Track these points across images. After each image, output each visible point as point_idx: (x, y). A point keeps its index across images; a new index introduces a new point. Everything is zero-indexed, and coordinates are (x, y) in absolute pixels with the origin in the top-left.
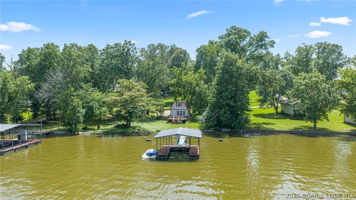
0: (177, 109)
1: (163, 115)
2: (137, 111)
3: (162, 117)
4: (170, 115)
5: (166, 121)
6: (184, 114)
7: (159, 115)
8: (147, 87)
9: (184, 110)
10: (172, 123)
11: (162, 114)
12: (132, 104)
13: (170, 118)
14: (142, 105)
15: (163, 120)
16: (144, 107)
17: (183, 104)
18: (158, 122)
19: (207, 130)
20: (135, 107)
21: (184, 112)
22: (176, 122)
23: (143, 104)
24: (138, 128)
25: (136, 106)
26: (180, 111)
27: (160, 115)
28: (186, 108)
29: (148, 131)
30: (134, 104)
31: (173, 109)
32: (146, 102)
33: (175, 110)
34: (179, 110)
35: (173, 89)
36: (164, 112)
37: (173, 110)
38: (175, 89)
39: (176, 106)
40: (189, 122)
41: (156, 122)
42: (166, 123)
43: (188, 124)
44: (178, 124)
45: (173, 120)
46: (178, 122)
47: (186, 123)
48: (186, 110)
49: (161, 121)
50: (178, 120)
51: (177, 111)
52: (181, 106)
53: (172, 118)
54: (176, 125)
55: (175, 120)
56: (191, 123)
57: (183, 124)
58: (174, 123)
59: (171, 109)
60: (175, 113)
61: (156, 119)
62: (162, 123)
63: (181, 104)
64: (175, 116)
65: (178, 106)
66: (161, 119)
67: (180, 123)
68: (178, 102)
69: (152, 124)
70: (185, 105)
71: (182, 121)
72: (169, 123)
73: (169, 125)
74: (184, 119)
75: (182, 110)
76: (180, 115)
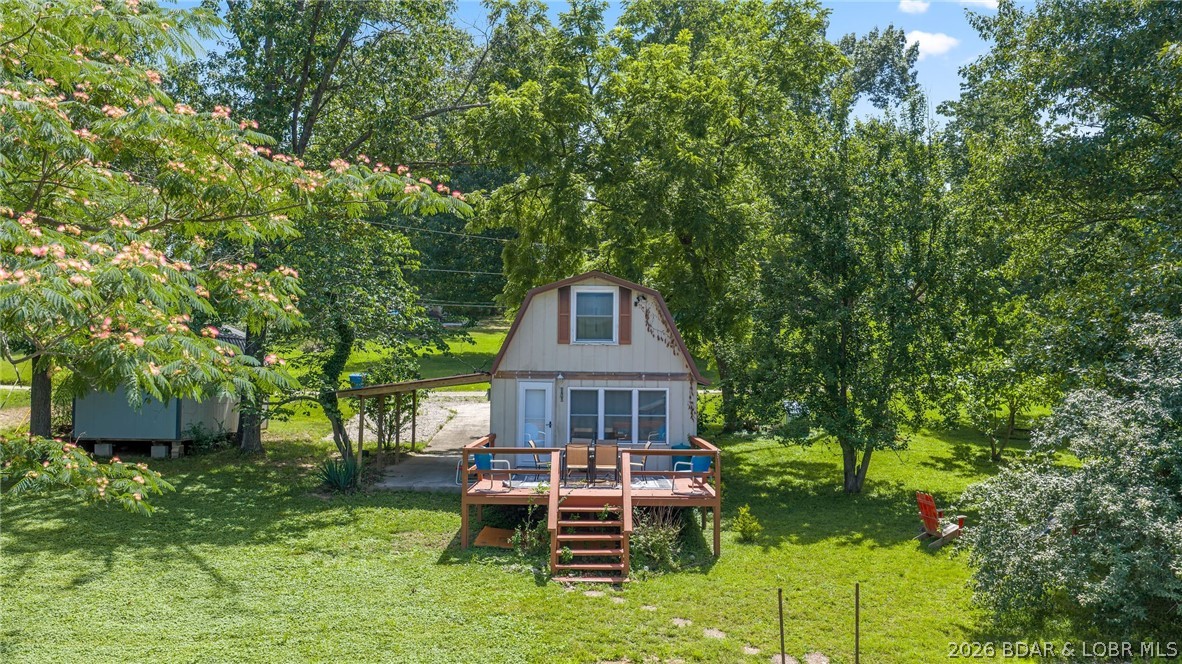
0: (568, 375)
1: (405, 436)
3: (388, 457)
4: (492, 437)
5: (448, 524)
6: (653, 425)
7: (362, 431)
9: (651, 386)
10: (538, 553)
11: (395, 429)
13: (497, 486)
15: (406, 499)
17: (637, 315)
21: (654, 405)
22: (596, 544)
26: (601, 387)
27: (370, 438)
28: (675, 363)
31: (524, 375)
33: (548, 386)
34: (587, 385)
35: (496, 209)
36: (414, 408)
37: (524, 385)
38: (518, 212)
39: (563, 337)
40: (746, 539)
41: (312, 534)
42: (444, 560)
43: (746, 559)
44: (632, 579)
45: (542, 511)
46: (618, 545)
47: (717, 555)
48: (675, 377)
49: (380, 511)
50: (612, 516)
51: (572, 391)
52: (610, 338)
53: (527, 488)
54: (595, 591)
55: (575, 513)
56: (776, 544)
57: (700, 579)
58: (561, 560)
59: (502, 368)
60: (549, 418)
61: (326, 492)
62: (384, 544)
63: (621, 319)
64: (564, 461)
65: (578, 338)
66: (380, 485)
67: (653, 560)
68: (579, 295)
69: (235, 590)
70: (662, 327)
71: (676, 531)
72: (502, 551)
73: (498, 593)
74: (690, 490)
75: (629, 382)
76: (601, 437)
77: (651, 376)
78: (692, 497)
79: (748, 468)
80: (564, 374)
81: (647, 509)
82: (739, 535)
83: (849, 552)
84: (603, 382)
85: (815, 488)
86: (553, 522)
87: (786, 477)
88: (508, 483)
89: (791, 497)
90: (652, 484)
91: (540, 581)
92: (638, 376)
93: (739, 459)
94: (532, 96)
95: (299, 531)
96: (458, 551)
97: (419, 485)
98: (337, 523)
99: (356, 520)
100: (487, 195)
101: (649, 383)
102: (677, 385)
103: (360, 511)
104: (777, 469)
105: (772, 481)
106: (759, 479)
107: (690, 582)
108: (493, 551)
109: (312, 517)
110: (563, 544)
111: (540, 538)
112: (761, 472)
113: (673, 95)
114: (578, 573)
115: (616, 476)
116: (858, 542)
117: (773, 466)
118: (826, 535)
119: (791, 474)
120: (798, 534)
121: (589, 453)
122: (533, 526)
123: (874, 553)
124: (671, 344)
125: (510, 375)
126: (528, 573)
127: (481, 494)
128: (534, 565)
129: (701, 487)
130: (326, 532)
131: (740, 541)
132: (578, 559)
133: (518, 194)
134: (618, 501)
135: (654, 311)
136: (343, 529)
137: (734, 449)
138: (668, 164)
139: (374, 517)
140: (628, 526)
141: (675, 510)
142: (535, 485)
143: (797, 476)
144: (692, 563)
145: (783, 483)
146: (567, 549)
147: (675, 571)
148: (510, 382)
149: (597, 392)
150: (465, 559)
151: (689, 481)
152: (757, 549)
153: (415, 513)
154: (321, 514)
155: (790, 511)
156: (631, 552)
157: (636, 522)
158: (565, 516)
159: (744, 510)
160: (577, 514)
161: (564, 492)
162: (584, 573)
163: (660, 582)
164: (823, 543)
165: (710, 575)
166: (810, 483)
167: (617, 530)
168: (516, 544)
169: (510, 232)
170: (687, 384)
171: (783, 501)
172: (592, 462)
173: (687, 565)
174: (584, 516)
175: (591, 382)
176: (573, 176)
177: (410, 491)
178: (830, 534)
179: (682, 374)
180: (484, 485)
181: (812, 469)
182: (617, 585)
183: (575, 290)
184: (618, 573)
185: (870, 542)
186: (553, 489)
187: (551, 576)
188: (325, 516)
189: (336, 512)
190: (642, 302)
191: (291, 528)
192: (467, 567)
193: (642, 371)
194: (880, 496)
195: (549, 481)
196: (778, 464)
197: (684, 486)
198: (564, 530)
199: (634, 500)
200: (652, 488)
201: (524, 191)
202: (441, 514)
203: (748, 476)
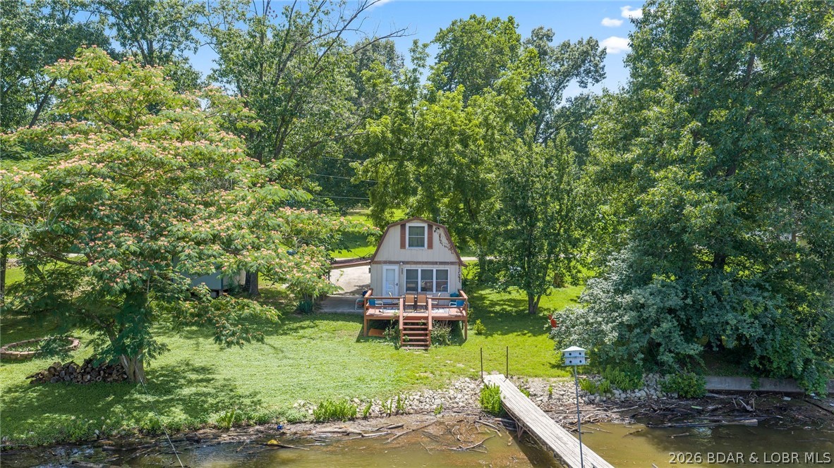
0: (404, 263)
2: (187, 274)
5: (356, 327)
6: (442, 286)
8: (253, 124)
9: (442, 267)
10: (395, 338)
12: (132, 227)
13: (377, 312)
14: (215, 238)
15: (335, 317)
16: (236, 252)
17: (435, 236)
18: (308, 332)
19: (624, 390)
20: (155, 254)
21: (443, 275)
22: (418, 334)
23: (221, 225)
24: (190, 382)
25: (163, 242)
26: (420, 268)
28: (451, 257)
29: (261, 412)
30: (156, 225)
31: (385, 262)
32: (249, 214)
33: (396, 267)
34: (413, 267)
35: (366, 171)
37: (386, 267)
38: (377, 172)
39: (403, 246)
40: (479, 333)
41: (301, 332)
42: (358, 341)
43: (477, 341)
44: (432, 347)
45: (397, 322)
46: (426, 335)
47: (466, 339)
48: (452, 263)
49: (326, 322)
50: (424, 324)
51: (407, 270)
52: (423, 246)
53: (389, 313)
54: (418, 352)
55: (409, 323)
56: (491, 335)
57: (458, 348)
58: (404, 341)
59: (376, 260)
60: (396, 282)
61: (299, 314)
62: (333, 336)
63: (428, 238)
64: (404, 302)
65: (409, 246)
66: (322, 311)
67: (440, 341)
68: (410, 227)
69: (282, 352)
70: (447, 242)
71: (449, 330)
72: (380, 338)
73: (381, 353)
74: (456, 314)
75: (432, 266)
76: (419, 290)
77: (442, 263)
78: (456, 316)
79: (488, 302)
80: (403, 262)
81: (438, 321)
82: (476, 332)
83: (521, 339)
84: (420, 266)
85: (516, 312)
86: (401, 327)
87: (504, 307)
88: (381, 310)
89: (505, 315)
90: (441, 311)
91: (397, 348)
92: (436, 263)
93: (485, 297)
94: (386, 126)
95: (296, 330)
96: (362, 338)
97: (340, 311)
98: (309, 327)
99: (317, 326)
100: (361, 164)
101: (440, 266)
102: (453, 267)
103: (317, 322)
104: (502, 302)
105: (498, 308)
106: (491, 307)
107: (454, 349)
108: (377, 338)
109: (298, 325)
110: (405, 335)
111: (395, 333)
112: (493, 304)
113: (454, 128)
114: (411, 345)
115: (426, 308)
116: (525, 334)
117: (500, 301)
118: (512, 332)
119: (507, 305)
120: (501, 331)
121: (415, 298)
122: (393, 328)
123: (529, 338)
124: (450, 249)
125: (379, 263)
126: (392, 346)
127: (372, 315)
128: (394, 343)
129: (461, 312)
130: (306, 330)
131: (476, 334)
132: (411, 340)
133: (378, 164)
134: (426, 318)
135: (443, 234)
136: (313, 329)
137: (483, 292)
138: (450, 161)
139: (324, 324)
140: (430, 327)
141: (449, 321)
142: (393, 311)
143: (510, 306)
144: (455, 342)
145: (503, 309)
146: (407, 337)
147: (449, 345)
148: (379, 265)
149: (417, 270)
150: (366, 341)
151: (456, 309)
152: (482, 337)
153: (340, 323)
154: (301, 323)
155: (501, 322)
156: (432, 337)
157: (433, 326)
158: (405, 324)
159: (478, 322)
160: (410, 322)
161: (405, 315)
162: (413, 345)
163: (443, 349)
164: (511, 335)
165: (462, 346)
166: (514, 309)
167: (426, 329)
168: (386, 335)
169: (373, 183)
170: (457, 266)
171: (500, 318)
172: (416, 302)
173: (454, 343)
174: (413, 324)
175: (415, 266)
176: (406, 163)
177: (336, 313)
178: (514, 332)
179: (456, 262)
180: (371, 311)
181: (517, 302)
182: (426, 350)
183: (408, 225)
184: (426, 346)
185: (530, 334)
186: (401, 313)
187: (400, 347)
188: (302, 324)
189: (307, 322)
190: (438, 230)
191: (291, 329)
192: (368, 343)
193: (437, 261)
194: (544, 315)
195: (399, 309)
196: (502, 300)
197: (453, 312)
198: (405, 329)
199: (433, 318)
200: (441, 313)
201: (380, 163)
202: (351, 323)
203: (487, 306)
